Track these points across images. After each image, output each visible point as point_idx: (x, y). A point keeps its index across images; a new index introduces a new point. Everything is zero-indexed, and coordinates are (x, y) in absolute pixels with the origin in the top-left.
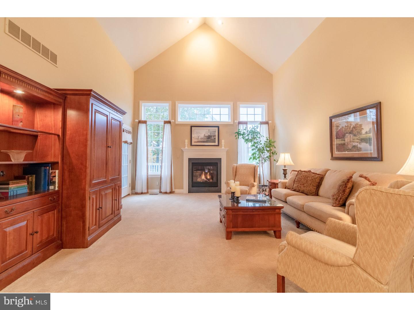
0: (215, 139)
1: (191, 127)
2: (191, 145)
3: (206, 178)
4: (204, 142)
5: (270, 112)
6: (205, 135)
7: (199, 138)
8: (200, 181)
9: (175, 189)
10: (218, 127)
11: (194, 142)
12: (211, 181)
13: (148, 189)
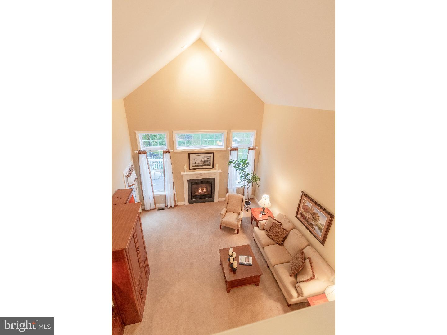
0: (210, 163)
1: (189, 154)
2: (190, 169)
3: (203, 191)
4: (201, 166)
5: (258, 138)
6: (201, 160)
7: (196, 163)
8: (197, 194)
9: (178, 202)
10: (213, 153)
11: (193, 166)
12: (207, 193)
13: (155, 205)
